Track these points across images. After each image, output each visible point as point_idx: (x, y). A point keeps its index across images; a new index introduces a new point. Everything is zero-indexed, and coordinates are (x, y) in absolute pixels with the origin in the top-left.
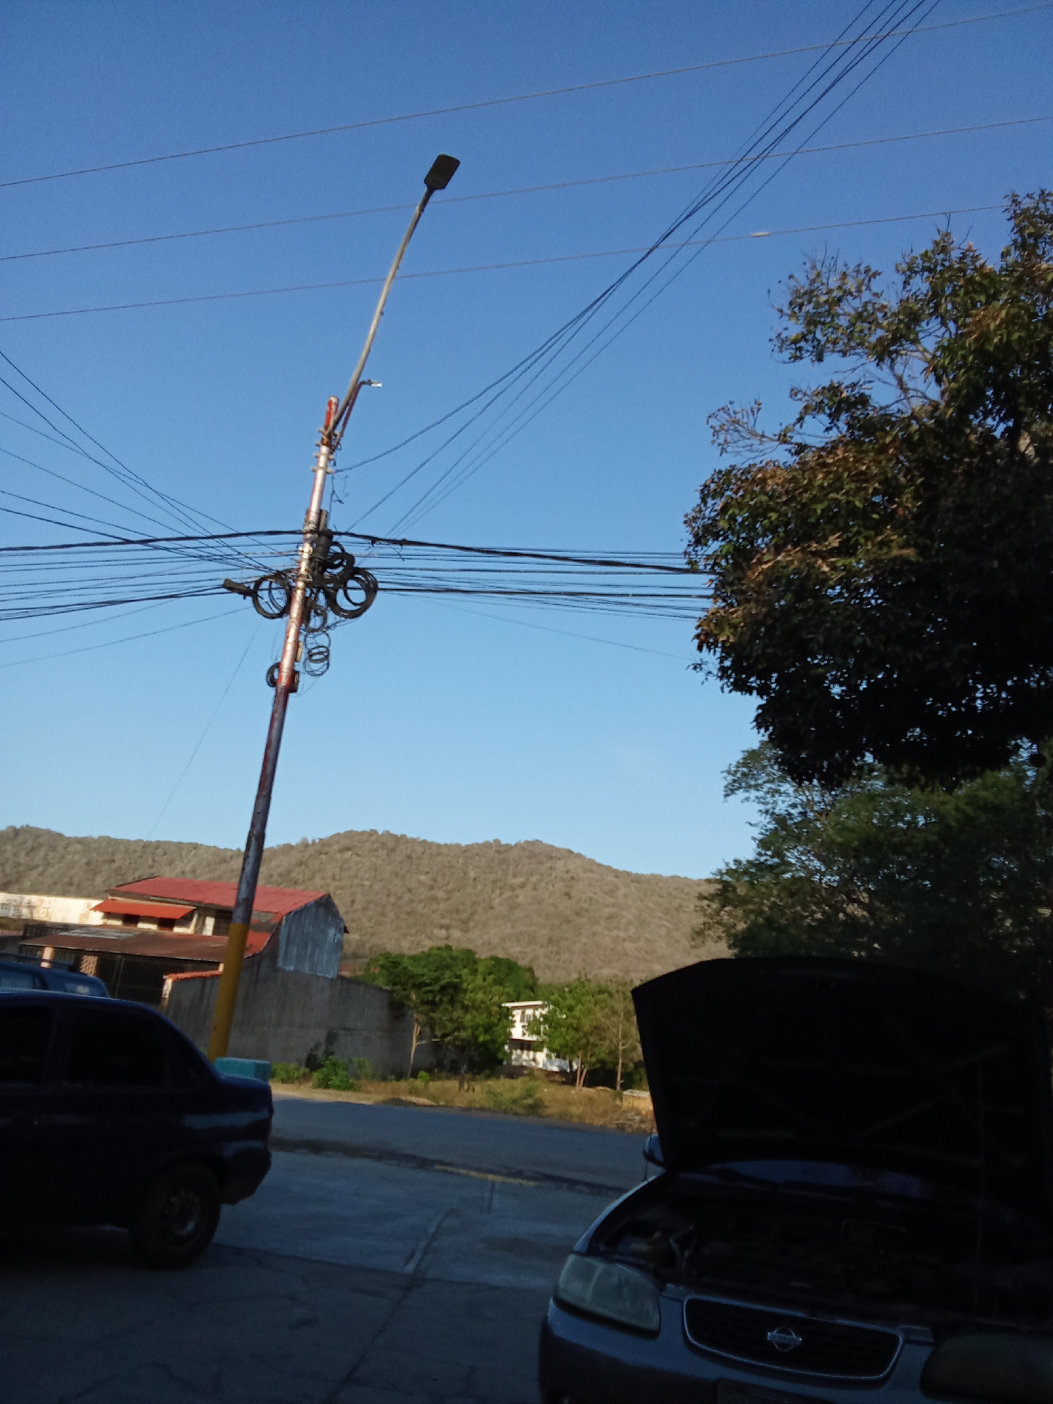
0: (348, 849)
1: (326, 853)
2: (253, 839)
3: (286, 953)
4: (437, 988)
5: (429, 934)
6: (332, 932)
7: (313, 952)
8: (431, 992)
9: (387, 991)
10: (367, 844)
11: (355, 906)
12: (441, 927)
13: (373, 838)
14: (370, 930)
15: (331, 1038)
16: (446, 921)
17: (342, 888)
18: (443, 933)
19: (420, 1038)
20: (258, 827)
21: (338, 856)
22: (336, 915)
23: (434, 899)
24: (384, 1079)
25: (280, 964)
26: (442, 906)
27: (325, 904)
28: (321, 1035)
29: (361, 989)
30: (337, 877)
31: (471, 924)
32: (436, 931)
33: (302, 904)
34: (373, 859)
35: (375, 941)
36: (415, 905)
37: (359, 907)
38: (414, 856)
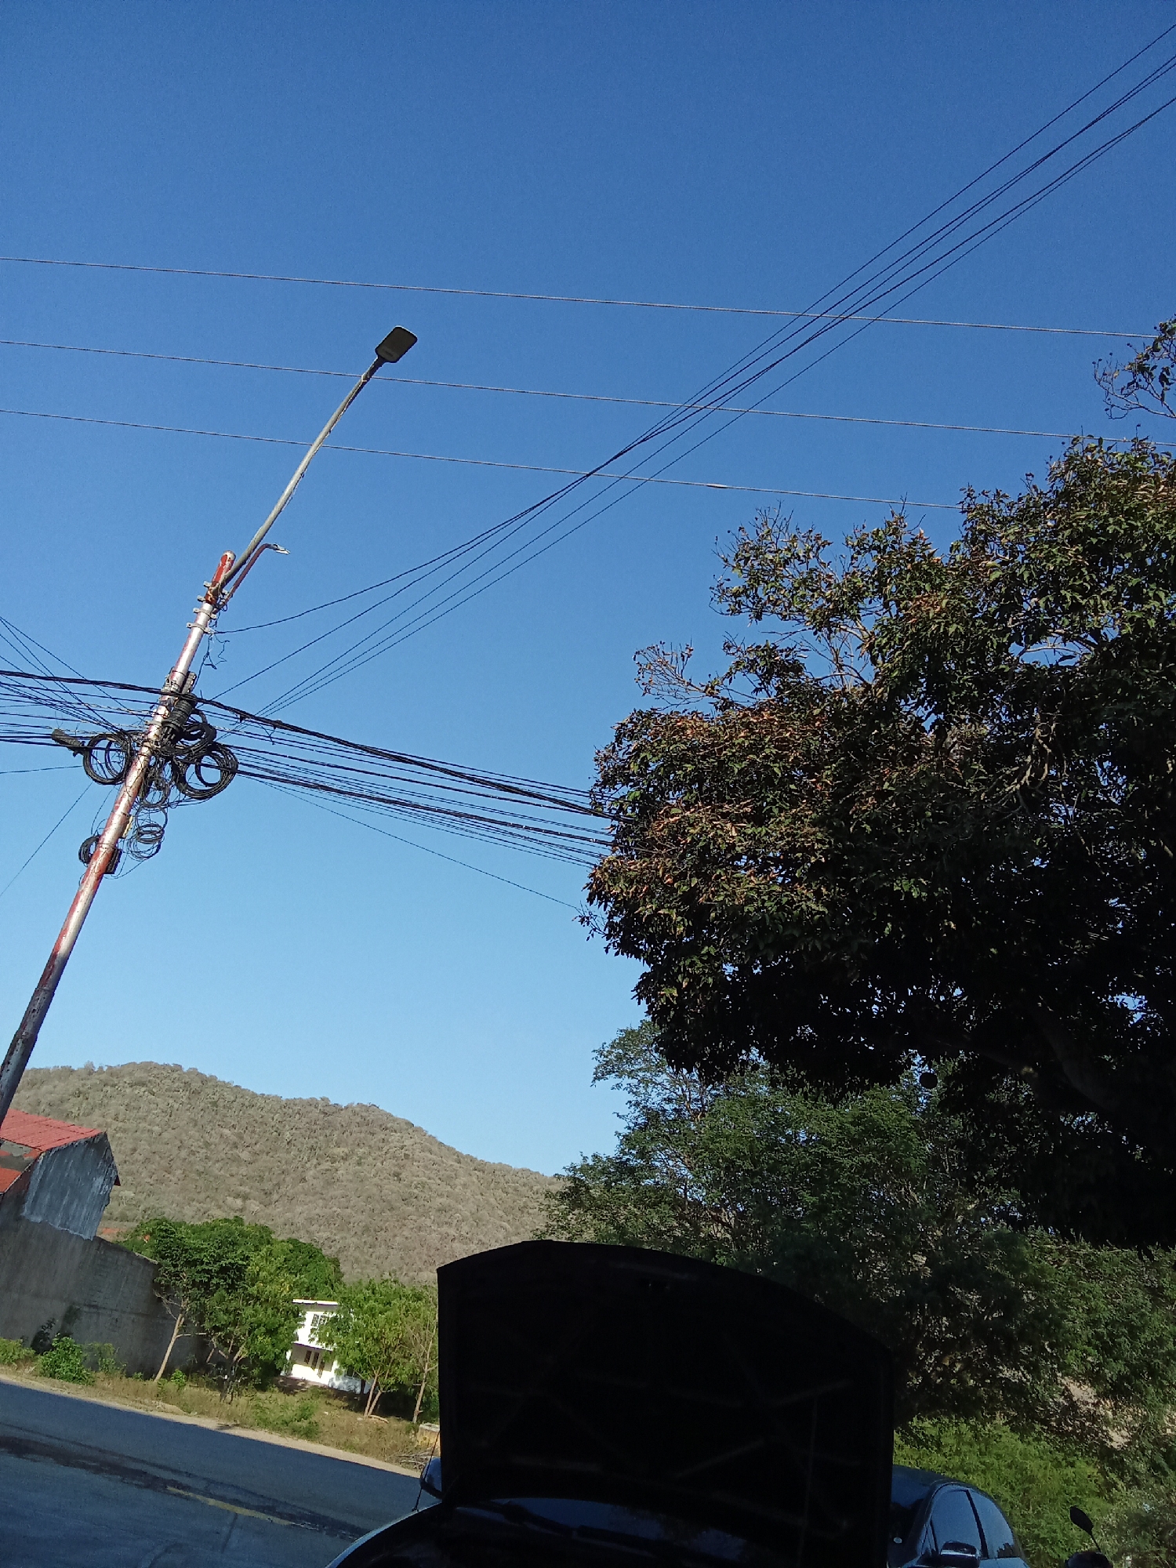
0: (143, 1084)
1: (114, 1086)
2: (20, 1041)
3: (35, 1200)
4: (215, 1268)
5: (221, 1203)
6: (99, 1181)
7: (70, 1203)
8: (208, 1272)
9: (153, 1264)
10: (168, 1081)
11: (136, 1155)
12: (238, 1196)
13: (175, 1075)
14: (148, 1187)
15: (71, 1315)
16: (245, 1189)
17: (125, 1131)
18: (239, 1202)
19: (182, 1330)
20: (29, 1028)
21: (128, 1090)
22: (109, 1161)
23: (236, 1160)
24: (129, 1375)
25: (25, 1212)
26: (243, 1170)
27: (99, 1145)
28: (59, 1309)
29: (123, 1257)
30: (120, 1118)
31: (275, 1197)
32: (230, 1199)
33: (69, 1141)
34: (171, 1101)
35: (152, 1201)
36: (210, 1164)
37: (141, 1158)
38: (221, 1103)
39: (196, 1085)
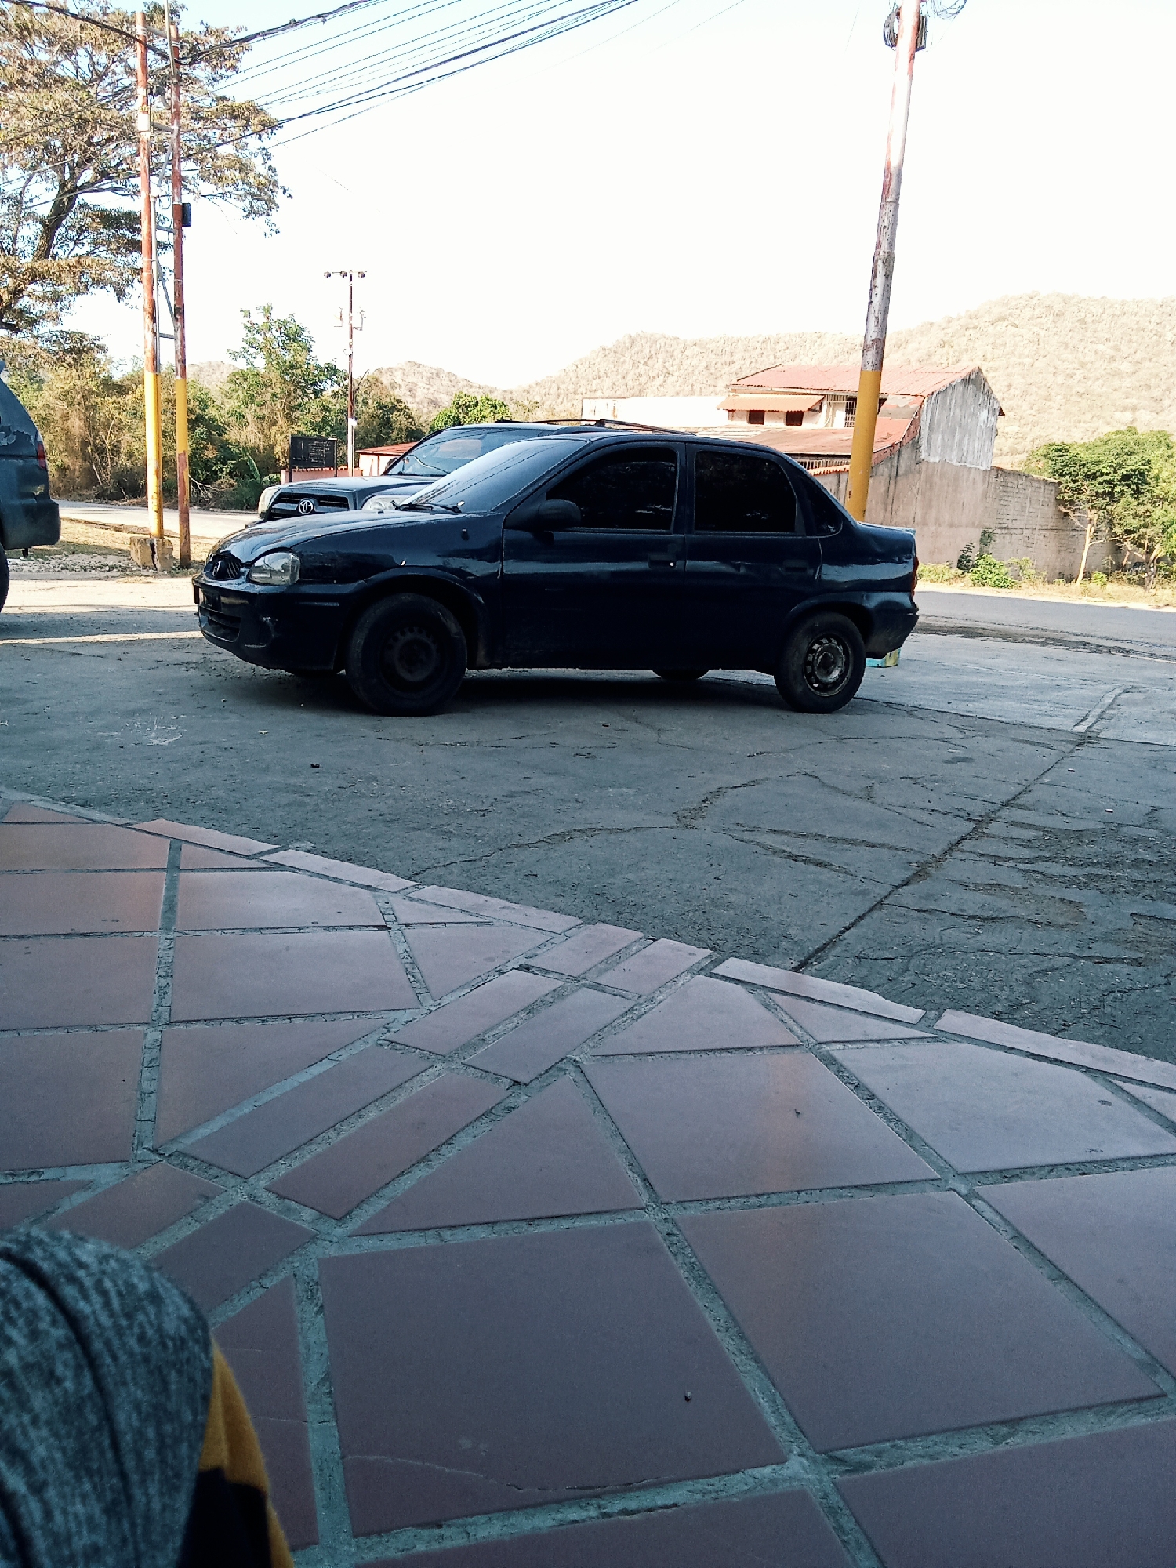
2: (880, 262)
3: (930, 443)
5: (1109, 419)
6: (984, 414)
7: (962, 439)
9: (1054, 483)
11: (1012, 391)
12: (1126, 409)
13: (1035, 301)
14: (1031, 418)
15: (986, 537)
19: (1095, 538)
22: (988, 394)
24: (1051, 582)
25: (923, 455)
27: (975, 381)
28: (975, 535)
29: (1022, 481)
30: (989, 357)
31: (1167, 402)
32: (1118, 415)
33: (947, 383)
34: (1036, 329)
35: (1037, 432)
36: (1090, 383)
38: (1089, 319)
39: (1057, 308)
